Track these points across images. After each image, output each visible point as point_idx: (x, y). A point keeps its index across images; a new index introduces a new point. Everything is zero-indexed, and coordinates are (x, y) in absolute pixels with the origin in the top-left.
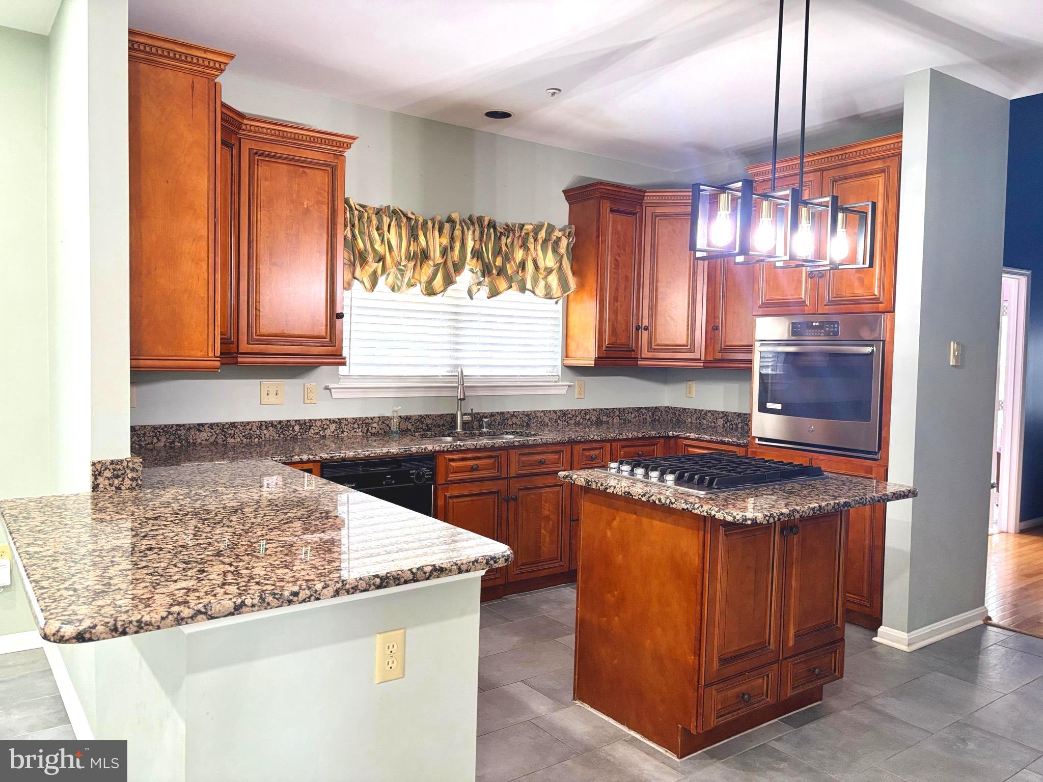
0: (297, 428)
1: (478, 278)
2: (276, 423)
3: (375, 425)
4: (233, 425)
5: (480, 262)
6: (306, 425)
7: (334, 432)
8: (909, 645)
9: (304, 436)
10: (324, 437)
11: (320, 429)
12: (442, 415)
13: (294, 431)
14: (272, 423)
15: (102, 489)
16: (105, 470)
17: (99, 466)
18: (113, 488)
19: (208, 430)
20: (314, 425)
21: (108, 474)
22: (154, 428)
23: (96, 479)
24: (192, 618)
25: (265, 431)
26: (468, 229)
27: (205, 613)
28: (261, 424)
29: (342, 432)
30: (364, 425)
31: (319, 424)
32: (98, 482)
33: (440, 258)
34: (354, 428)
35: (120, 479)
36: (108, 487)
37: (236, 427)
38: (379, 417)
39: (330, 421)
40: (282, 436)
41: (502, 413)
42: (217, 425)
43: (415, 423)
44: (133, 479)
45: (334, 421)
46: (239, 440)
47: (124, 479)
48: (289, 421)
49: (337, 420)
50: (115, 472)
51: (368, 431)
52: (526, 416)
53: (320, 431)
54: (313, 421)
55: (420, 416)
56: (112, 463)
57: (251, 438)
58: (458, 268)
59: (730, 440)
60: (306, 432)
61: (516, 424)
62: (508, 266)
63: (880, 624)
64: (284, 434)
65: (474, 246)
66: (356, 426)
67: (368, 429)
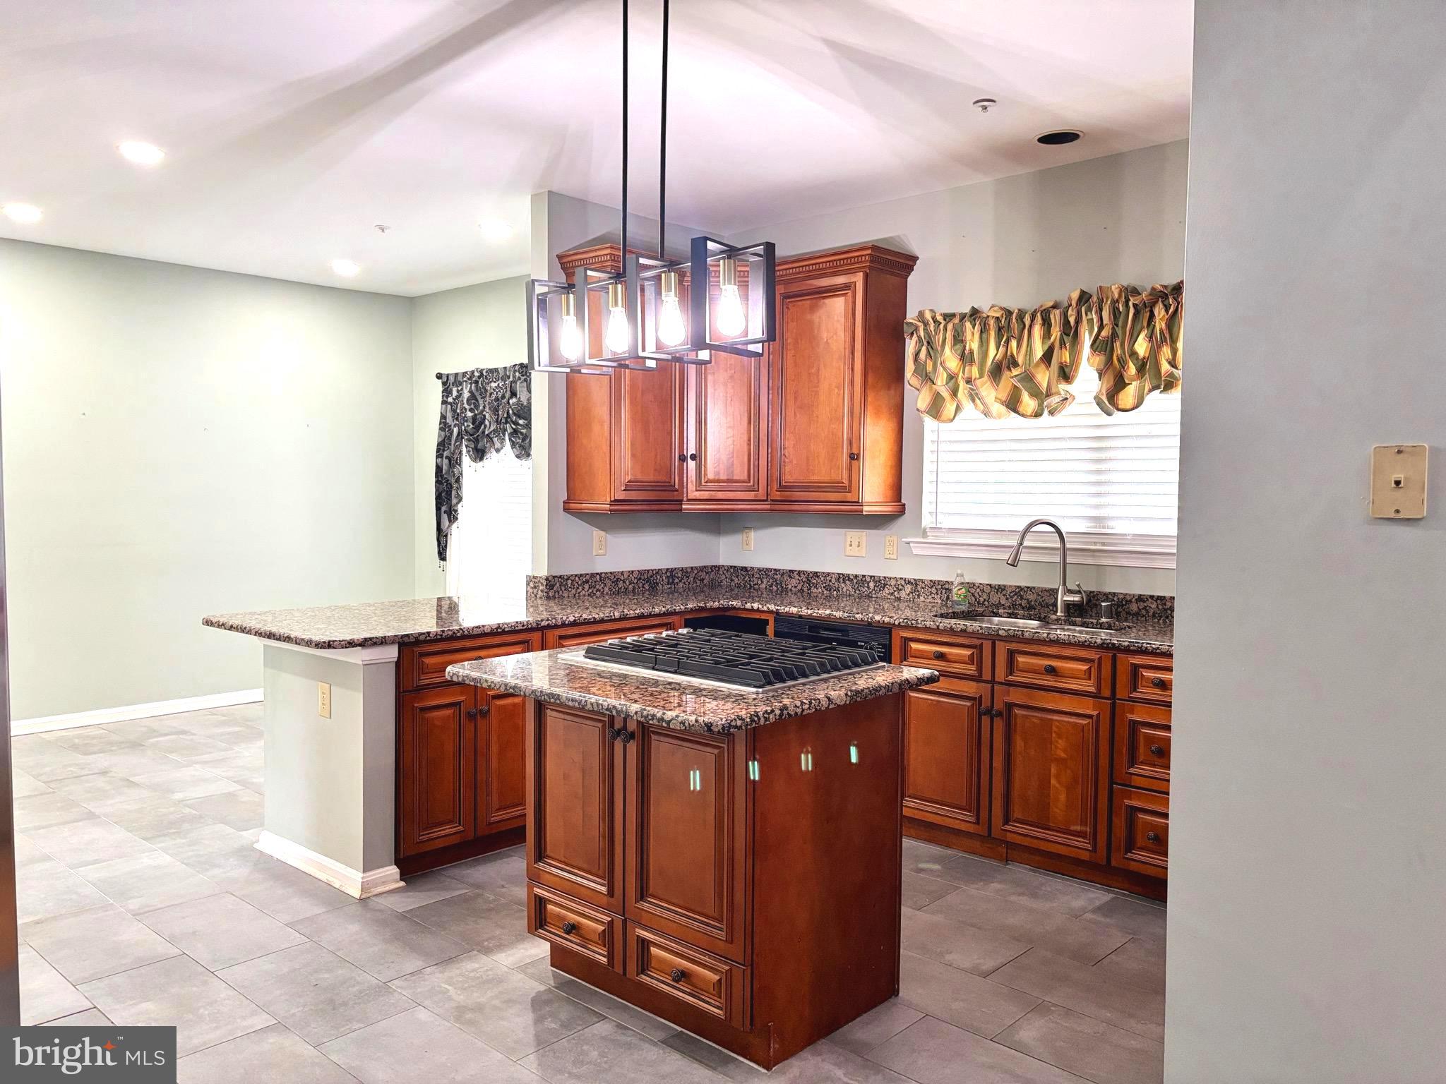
0: (872, 585)
2: (852, 577)
4: (816, 574)
6: (881, 583)
7: (909, 594)
9: (879, 595)
10: (899, 599)
11: (895, 589)
13: (869, 588)
14: (848, 576)
16: (531, 582)
17: (529, 578)
18: (534, 596)
19: (797, 577)
20: (889, 583)
21: (532, 585)
22: (760, 570)
23: (528, 587)
25: (842, 585)
28: (840, 577)
29: (919, 596)
30: (944, 591)
31: (893, 582)
34: (931, 593)
35: (537, 590)
36: (532, 594)
37: (818, 577)
39: (905, 580)
40: (857, 592)
42: (804, 572)
43: (1012, 597)
44: (542, 591)
45: (909, 582)
46: (820, 590)
48: (864, 576)
49: (912, 581)
50: (535, 584)
51: (948, 598)
53: (895, 591)
54: (887, 579)
57: (830, 590)
60: (880, 590)
64: (859, 590)
66: (934, 590)
67: (948, 596)
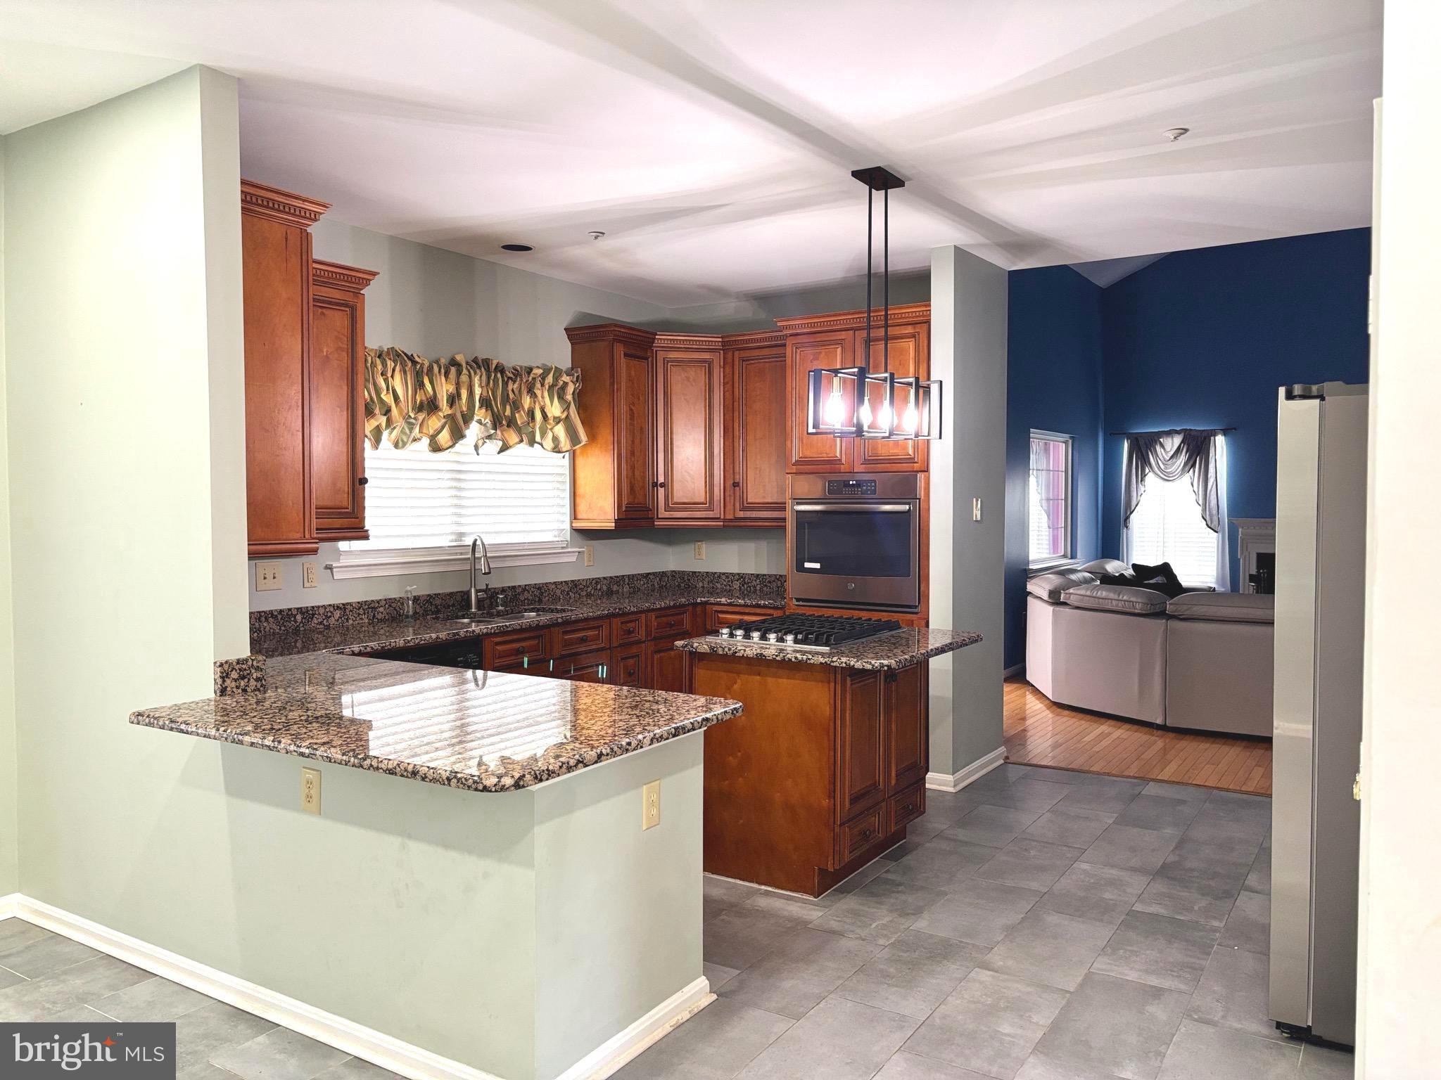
0: (299, 617)
1: (487, 431)
2: (276, 613)
3: (381, 609)
5: (490, 412)
6: (308, 614)
7: (338, 620)
8: (955, 786)
9: (307, 627)
10: (328, 627)
11: (324, 617)
12: (451, 593)
13: (296, 622)
14: (271, 612)
15: (230, 693)
16: (232, 671)
17: (226, 667)
18: (240, 691)
20: (317, 613)
21: (234, 675)
23: (224, 681)
24: (575, 766)
25: (264, 624)
26: (475, 373)
27: (582, 762)
28: (260, 615)
29: (347, 620)
30: (370, 610)
31: (322, 611)
32: (226, 684)
33: (448, 408)
34: (359, 614)
35: (246, 680)
36: (235, 690)
38: (385, 600)
39: (334, 607)
40: (283, 628)
41: (514, 587)
43: (424, 605)
44: (258, 679)
45: (338, 607)
47: (249, 680)
48: (290, 610)
49: (341, 606)
50: (241, 673)
51: (374, 616)
52: (538, 589)
53: (324, 619)
54: (315, 609)
55: (429, 595)
56: (238, 662)
58: (467, 419)
59: (767, 603)
60: (308, 622)
61: (528, 600)
62: (517, 415)
63: (927, 771)
64: (285, 626)
65: (481, 394)
66: (361, 611)
67: (374, 614)
